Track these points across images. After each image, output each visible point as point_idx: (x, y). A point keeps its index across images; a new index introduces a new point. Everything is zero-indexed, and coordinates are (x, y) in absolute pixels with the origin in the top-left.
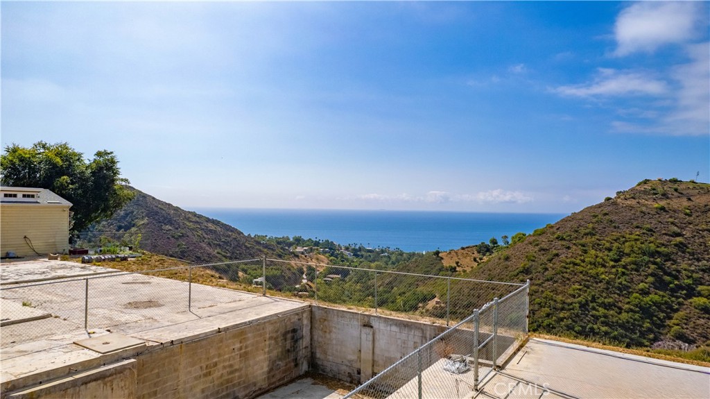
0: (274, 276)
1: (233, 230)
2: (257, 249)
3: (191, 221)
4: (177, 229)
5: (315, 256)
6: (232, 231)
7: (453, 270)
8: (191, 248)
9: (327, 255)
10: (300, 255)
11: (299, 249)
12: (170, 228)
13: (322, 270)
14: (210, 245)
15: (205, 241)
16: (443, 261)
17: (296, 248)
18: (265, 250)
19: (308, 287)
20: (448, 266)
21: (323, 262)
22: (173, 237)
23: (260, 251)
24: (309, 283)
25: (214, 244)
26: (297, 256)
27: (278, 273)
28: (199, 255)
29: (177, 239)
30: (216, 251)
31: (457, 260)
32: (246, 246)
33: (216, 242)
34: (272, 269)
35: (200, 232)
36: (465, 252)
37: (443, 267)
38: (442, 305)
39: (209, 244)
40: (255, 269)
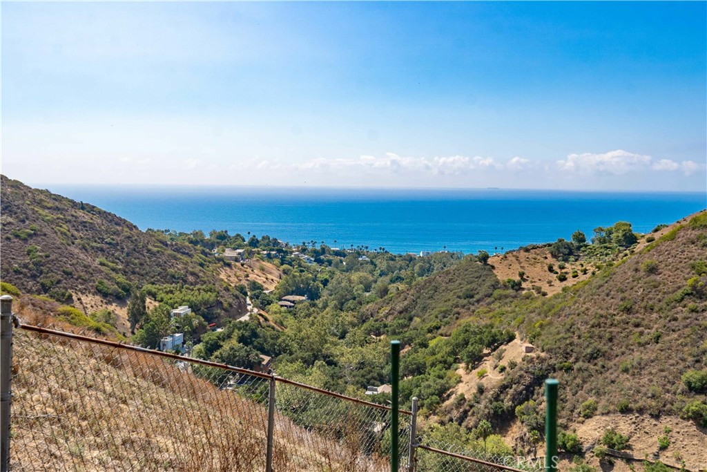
0: (205, 303)
1: (120, 222)
2: (169, 255)
3: (45, 207)
4: (23, 221)
5: (258, 264)
6: (117, 224)
7: (517, 286)
8: (52, 257)
9: (277, 261)
10: (233, 263)
11: (229, 253)
12: (10, 219)
13: (272, 288)
14: (86, 250)
15: (77, 242)
16: (494, 271)
17: (224, 251)
18: (179, 256)
19: (262, 320)
20: (506, 279)
21: (270, 273)
22: (17, 236)
23: (175, 258)
24: (262, 312)
25: (93, 248)
26: (229, 265)
27: (211, 297)
28: (70, 269)
29: (25, 240)
30: (98, 261)
31: (521, 270)
32: (149, 251)
33: (94, 244)
34: (199, 290)
35: (64, 226)
36: (531, 255)
37: (498, 282)
38: (543, 355)
39: (84, 248)
40: (171, 292)
